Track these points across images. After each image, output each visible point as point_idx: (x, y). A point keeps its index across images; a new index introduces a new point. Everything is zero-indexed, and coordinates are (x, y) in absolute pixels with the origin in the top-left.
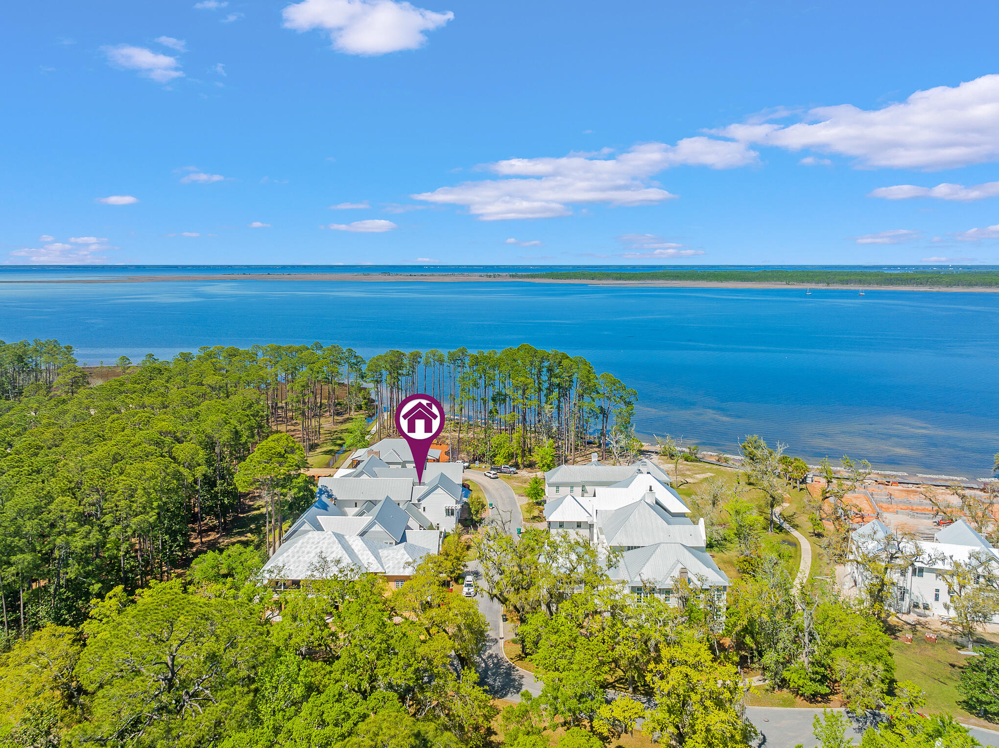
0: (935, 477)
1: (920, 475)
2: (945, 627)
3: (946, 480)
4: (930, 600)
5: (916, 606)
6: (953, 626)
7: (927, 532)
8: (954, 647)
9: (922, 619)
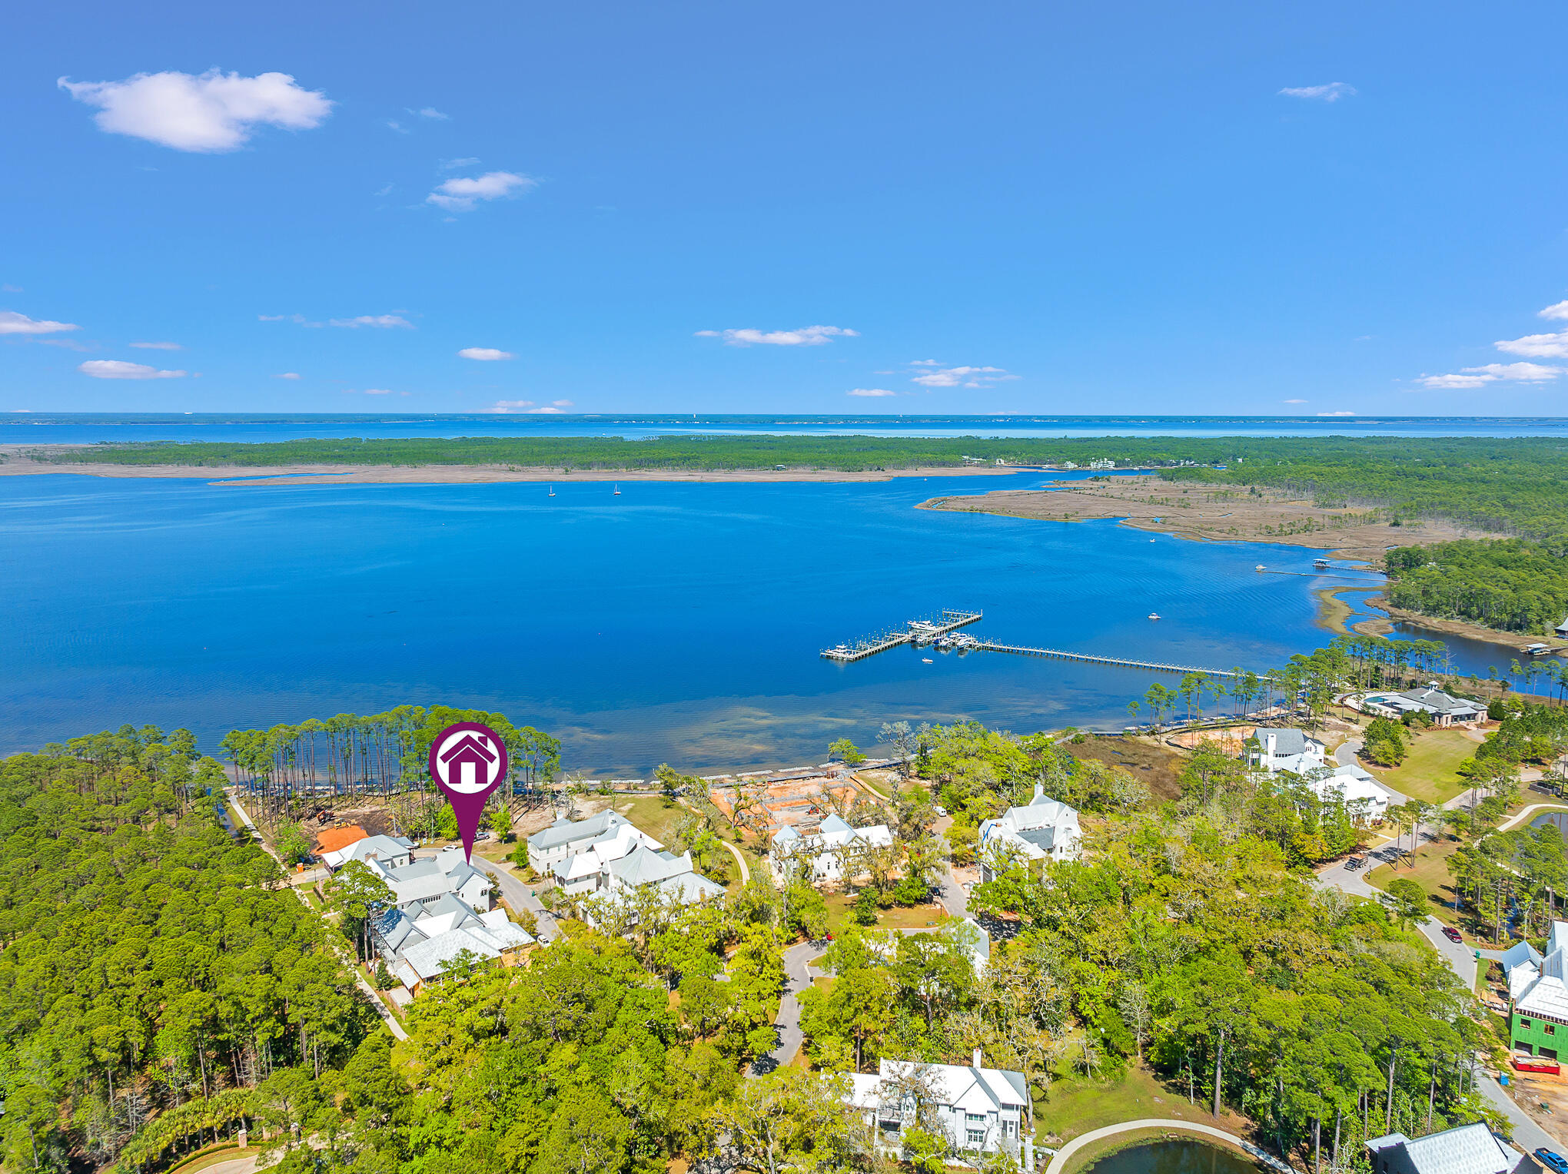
0: (791, 770)
1: (781, 771)
2: (836, 884)
3: (800, 771)
4: (825, 870)
5: (819, 876)
6: (839, 883)
7: (804, 821)
8: (843, 895)
9: (823, 883)
